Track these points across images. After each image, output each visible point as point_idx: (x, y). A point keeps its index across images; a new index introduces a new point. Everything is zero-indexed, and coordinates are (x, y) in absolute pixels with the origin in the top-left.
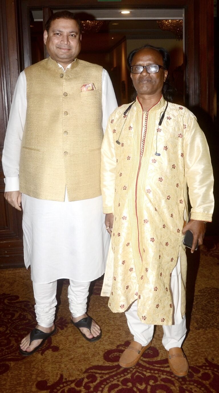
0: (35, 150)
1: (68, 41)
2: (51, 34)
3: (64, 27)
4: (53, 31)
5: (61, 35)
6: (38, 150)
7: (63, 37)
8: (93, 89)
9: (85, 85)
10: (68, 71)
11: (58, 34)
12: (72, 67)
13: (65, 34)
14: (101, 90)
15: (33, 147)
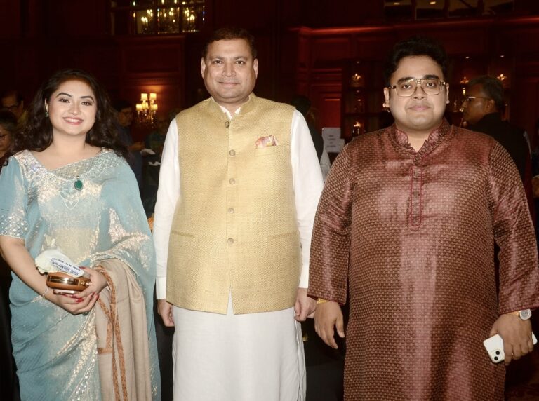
0: (187, 235)
1: (232, 71)
2: (210, 63)
3: (226, 51)
4: (211, 59)
5: (222, 63)
6: (192, 236)
7: (226, 66)
8: (274, 144)
9: (262, 139)
10: (236, 117)
11: (218, 62)
12: (243, 112)
13: (229, 61)
14: (289, 145)
15: (184, 232)
